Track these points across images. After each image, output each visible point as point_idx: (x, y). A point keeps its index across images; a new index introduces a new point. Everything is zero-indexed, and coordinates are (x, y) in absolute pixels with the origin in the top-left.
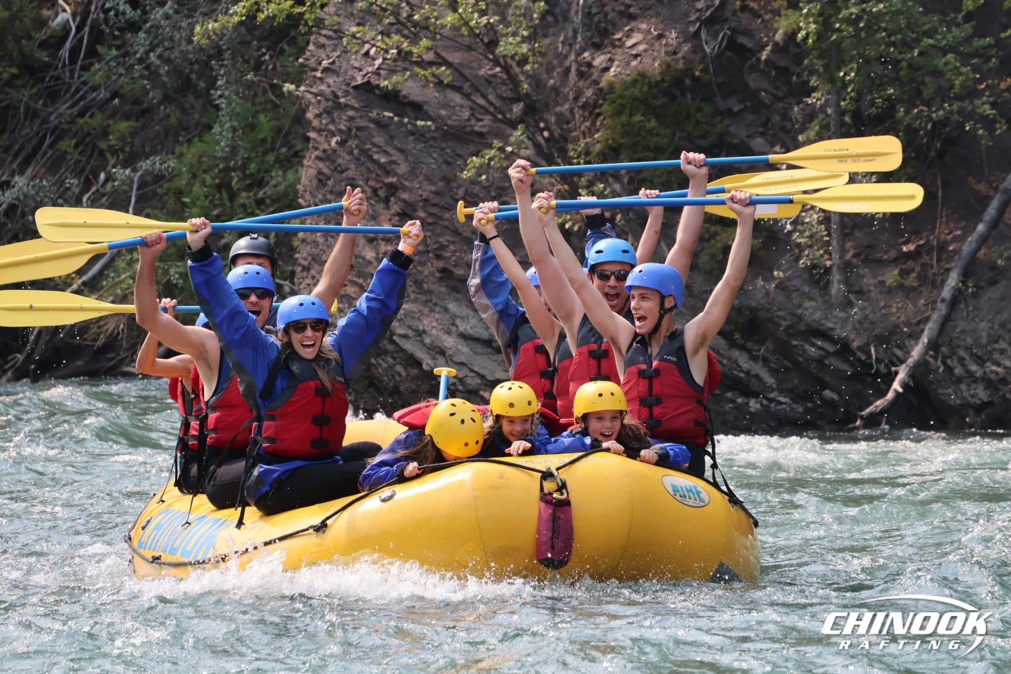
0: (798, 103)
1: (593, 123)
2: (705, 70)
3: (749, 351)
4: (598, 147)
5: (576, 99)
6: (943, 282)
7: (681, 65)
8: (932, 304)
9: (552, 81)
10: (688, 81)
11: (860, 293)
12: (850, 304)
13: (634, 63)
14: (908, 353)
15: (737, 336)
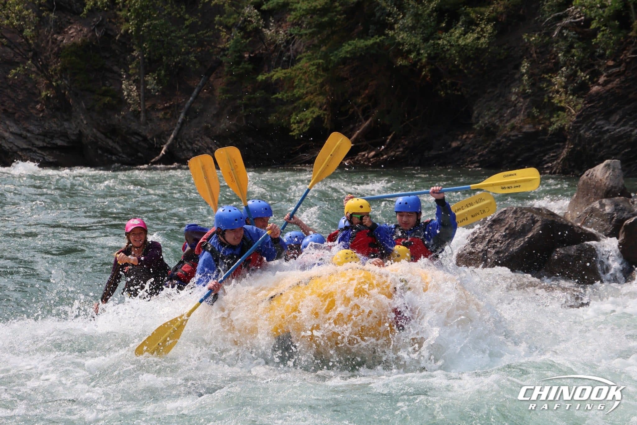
0: (129, 55)
1: (57, 60)
2: (97, 42)
3: (113, 140)
4: (59, 68)
5: (51, 51)
6: (179, 117)
7: (88, 40)
8: (175, 125)
9: (43, 45)
10: (91, 46)
11: (151, 120)
12: (147, 124)
13: (72, 39)
14: (167, 141)
15: (108, 134)
